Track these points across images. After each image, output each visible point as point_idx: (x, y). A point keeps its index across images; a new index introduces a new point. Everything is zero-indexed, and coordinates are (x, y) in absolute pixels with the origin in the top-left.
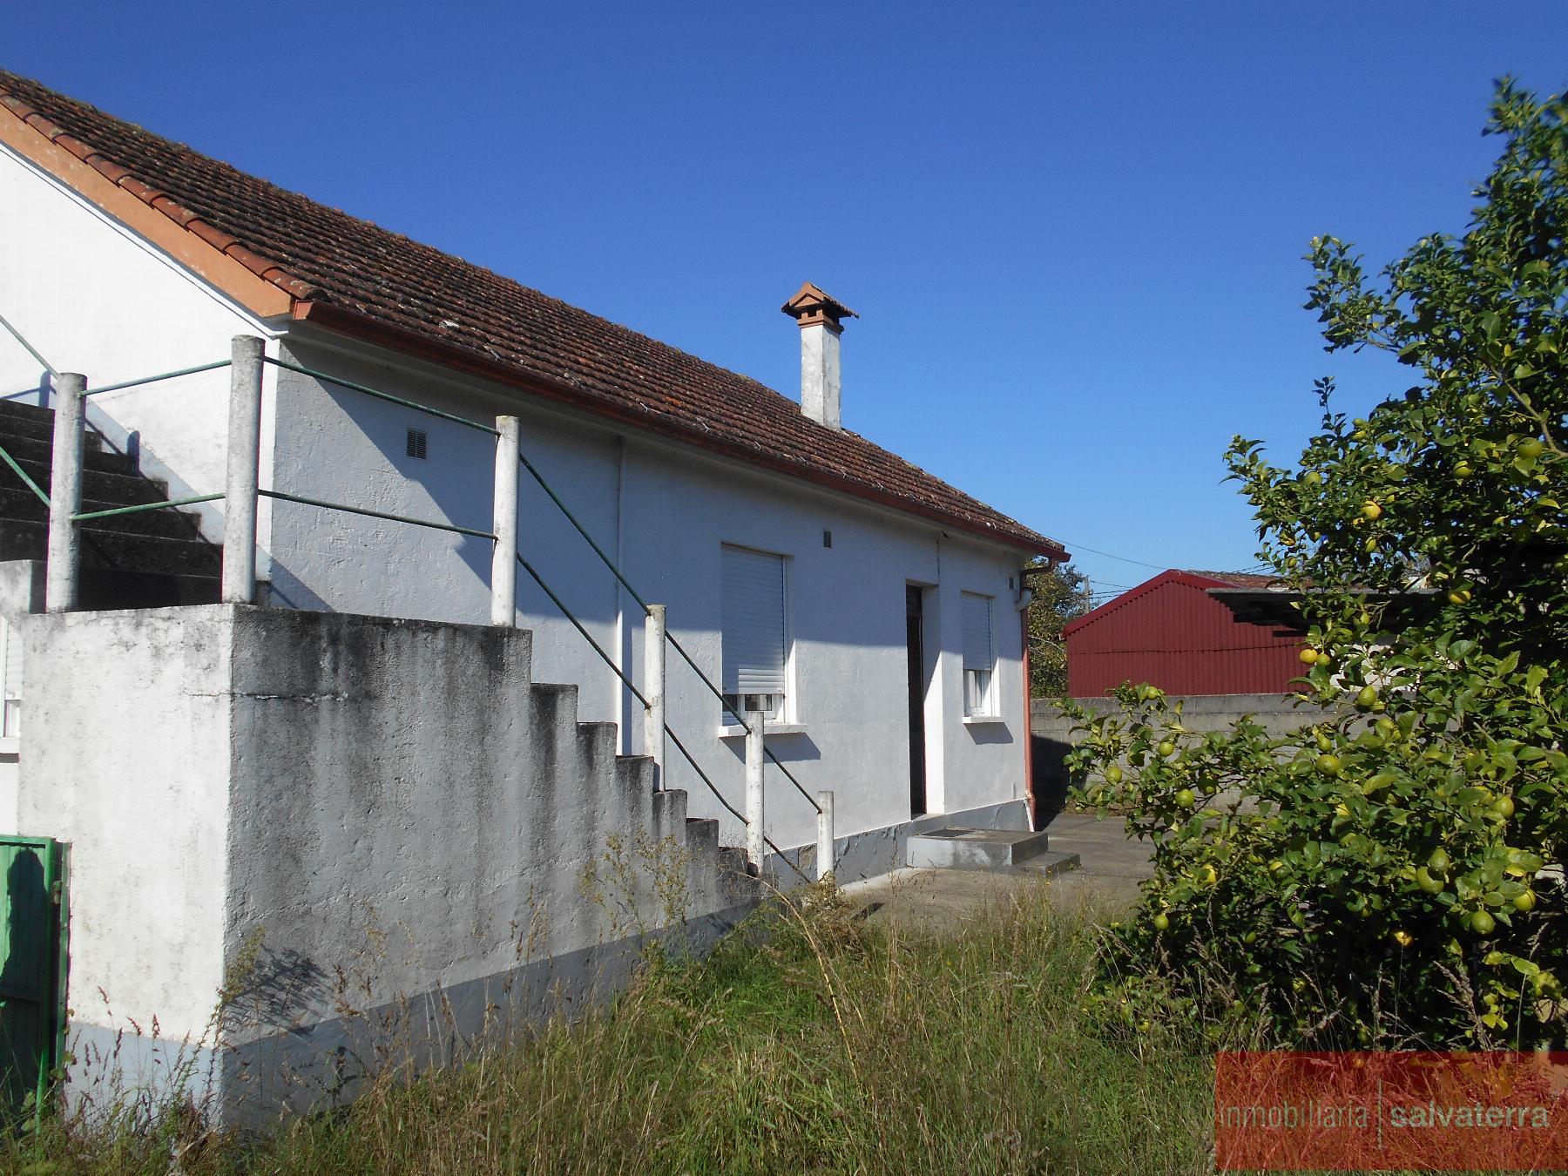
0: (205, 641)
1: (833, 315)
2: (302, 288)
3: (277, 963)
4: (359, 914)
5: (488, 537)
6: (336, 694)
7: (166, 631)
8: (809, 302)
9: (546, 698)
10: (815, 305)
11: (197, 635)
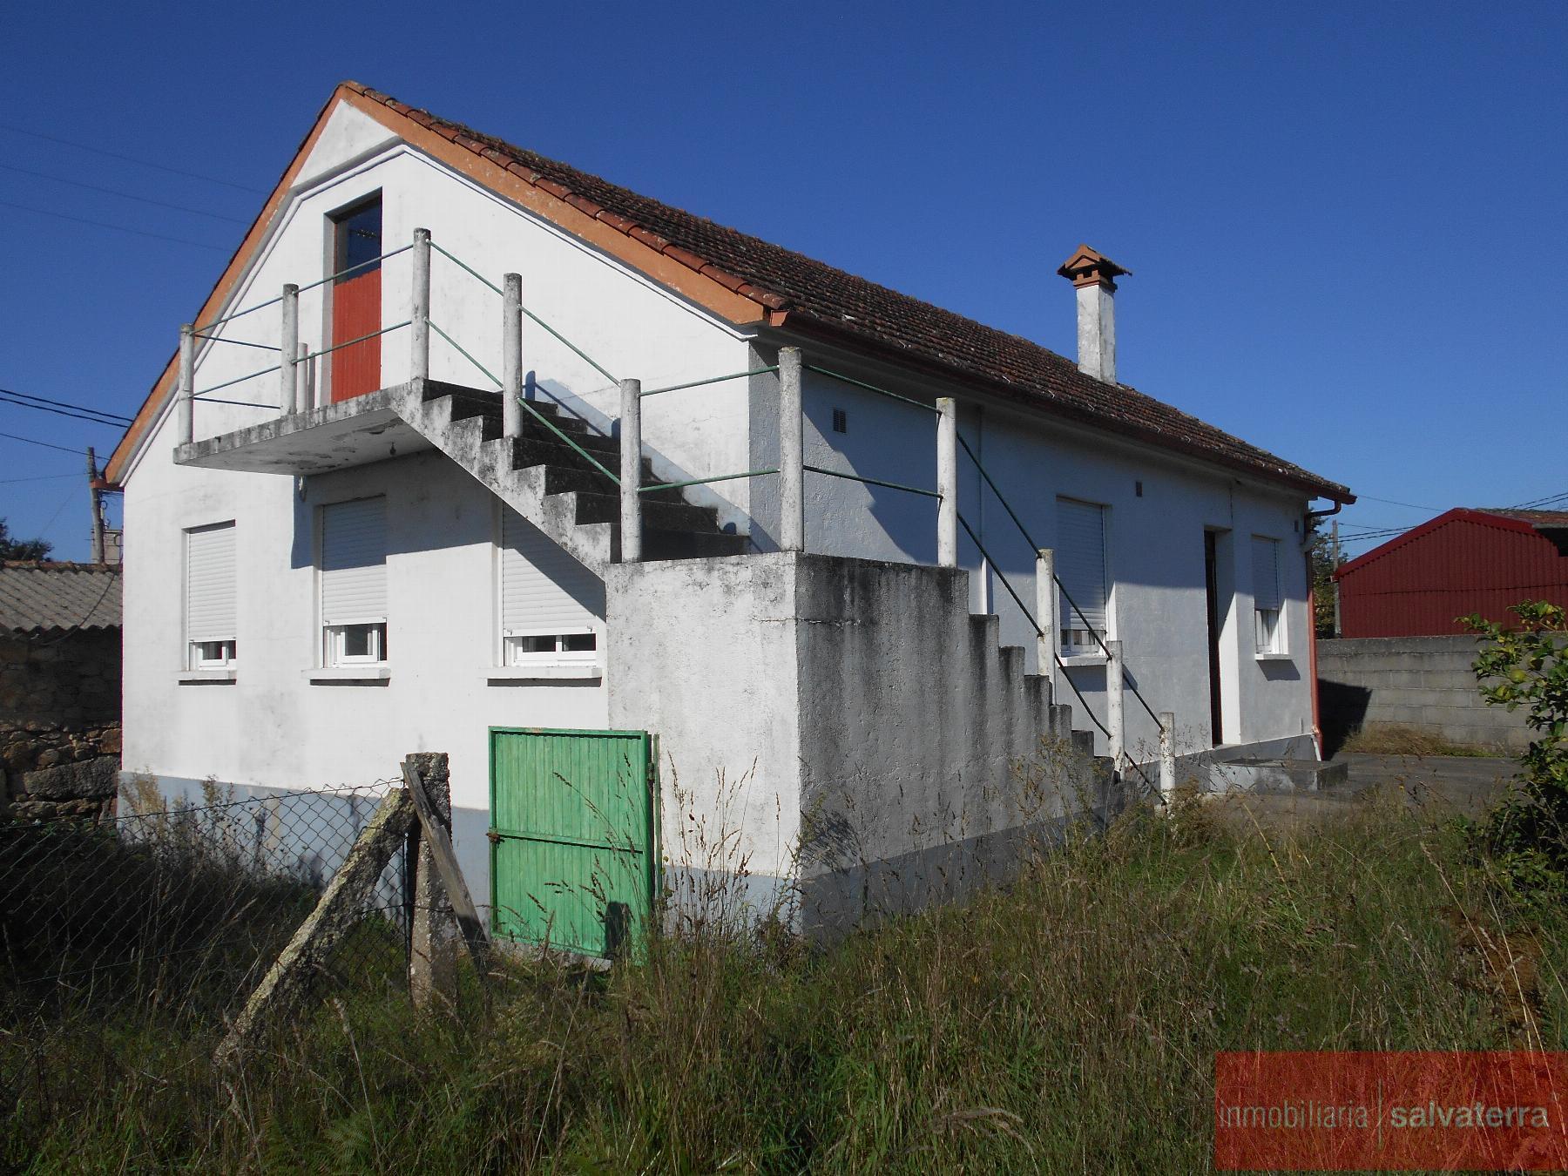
0: (772, 580)
1: (1107, 274)
2: (773, 300)
3: (828, 820)
4: (873, 788)
5: (934, 495)
6: (853, 621)
7: (736, 574)
8: (1085, 263)
9: (979, 625)
10: (1091, 266)
11: (764, 576)
